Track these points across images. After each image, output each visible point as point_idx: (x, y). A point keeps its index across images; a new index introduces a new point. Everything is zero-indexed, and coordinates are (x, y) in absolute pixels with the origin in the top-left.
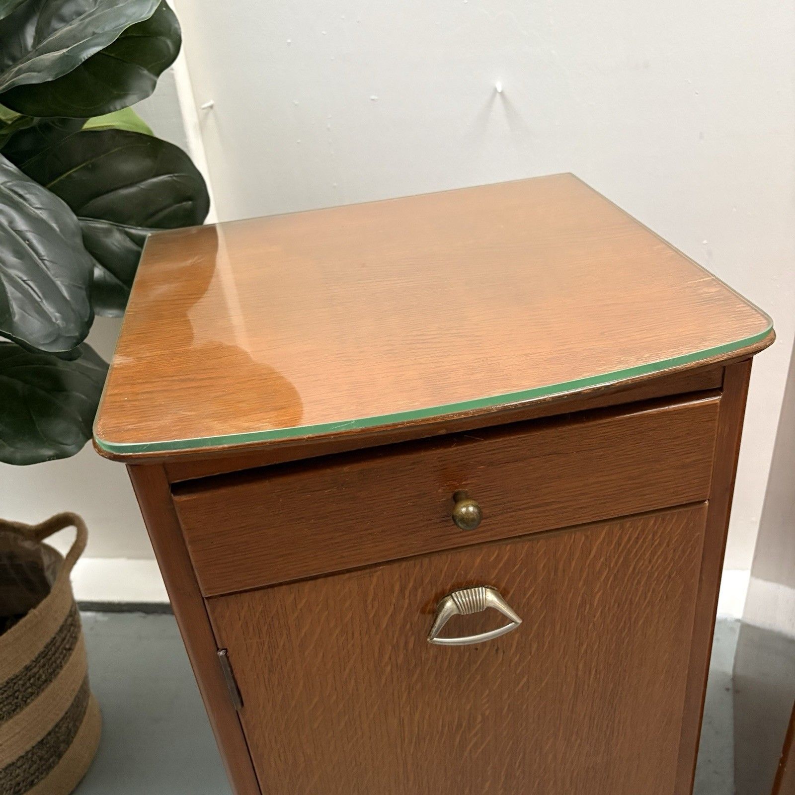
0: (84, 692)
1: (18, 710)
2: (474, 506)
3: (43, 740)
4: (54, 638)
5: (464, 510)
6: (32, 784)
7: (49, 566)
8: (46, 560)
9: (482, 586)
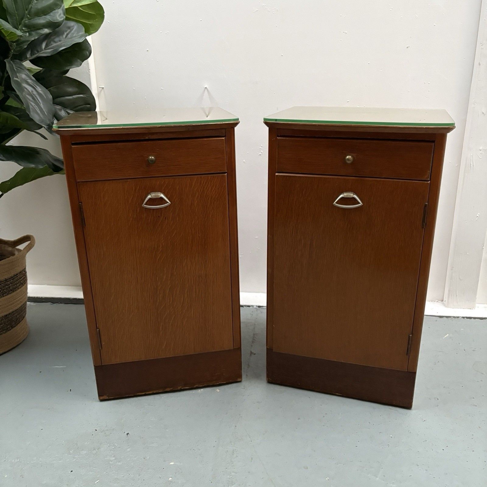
2: (154, 157)
4: (17, 274)
5: (151, 157)
9: (160, 192)
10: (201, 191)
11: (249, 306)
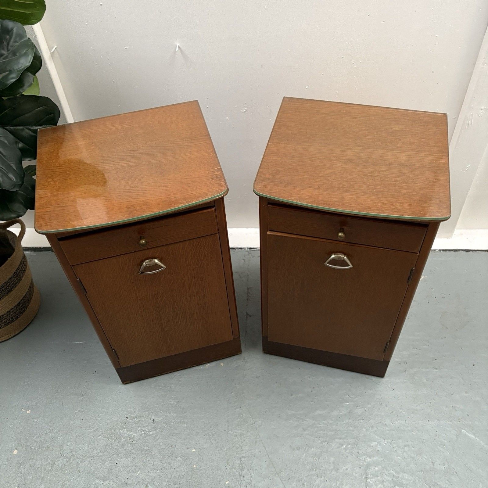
0: (32, 285)
1: (9, 293)
2: (145, 241)
3: (19, 303)
4: (19, 267)
5: (142, 242)
6: (17, 318)
7: (11, 239)
8: (9, 237)
9: (154, 258)
10: (194, 250)
11: (241, 248)
